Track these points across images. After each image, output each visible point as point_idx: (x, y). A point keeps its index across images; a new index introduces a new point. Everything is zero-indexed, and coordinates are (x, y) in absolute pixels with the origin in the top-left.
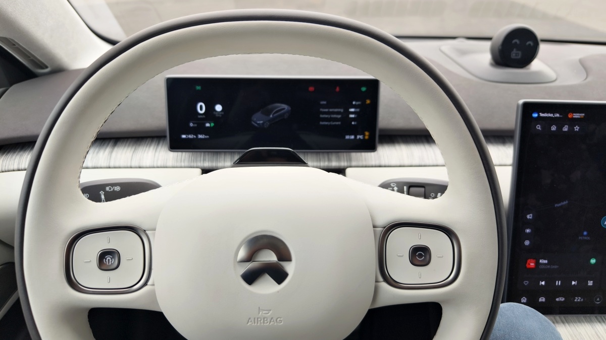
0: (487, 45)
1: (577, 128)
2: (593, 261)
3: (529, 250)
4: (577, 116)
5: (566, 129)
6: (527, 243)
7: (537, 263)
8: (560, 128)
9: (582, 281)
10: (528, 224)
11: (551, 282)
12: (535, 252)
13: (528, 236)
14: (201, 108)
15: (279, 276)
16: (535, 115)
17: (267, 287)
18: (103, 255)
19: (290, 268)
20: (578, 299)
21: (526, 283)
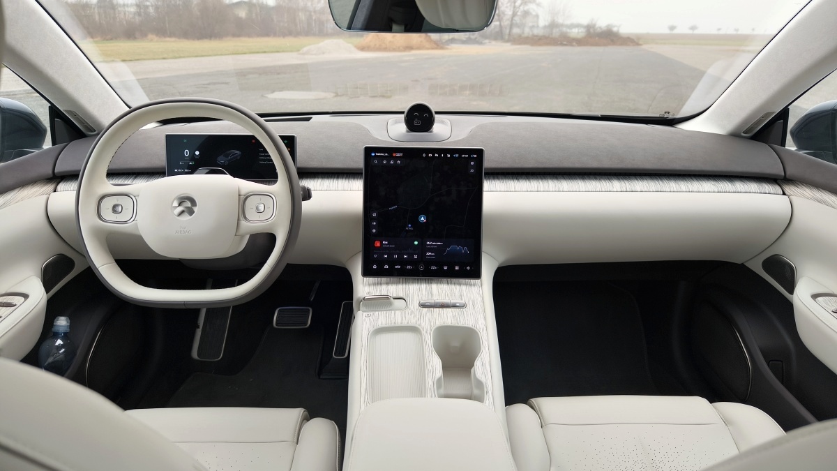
0: (402, 117)
1: (399, 162)
2: (416, 243)
3: (375, 235)
4: (398, 155)
5: (392, 162)
6: (374, 231)
7: (381, 244)
8: (388, 162)
9: (411, 255)
10: (374, 219)
11: (390, 255)
12: (379, 236)
13: (374, 227)
14: (187, 153)
15: (191, 212)
16: (373, 154)
17: (186, 217)
18: (115, 207)
19: (196, 209)
20: (409, 267)
21: (375, 256)
